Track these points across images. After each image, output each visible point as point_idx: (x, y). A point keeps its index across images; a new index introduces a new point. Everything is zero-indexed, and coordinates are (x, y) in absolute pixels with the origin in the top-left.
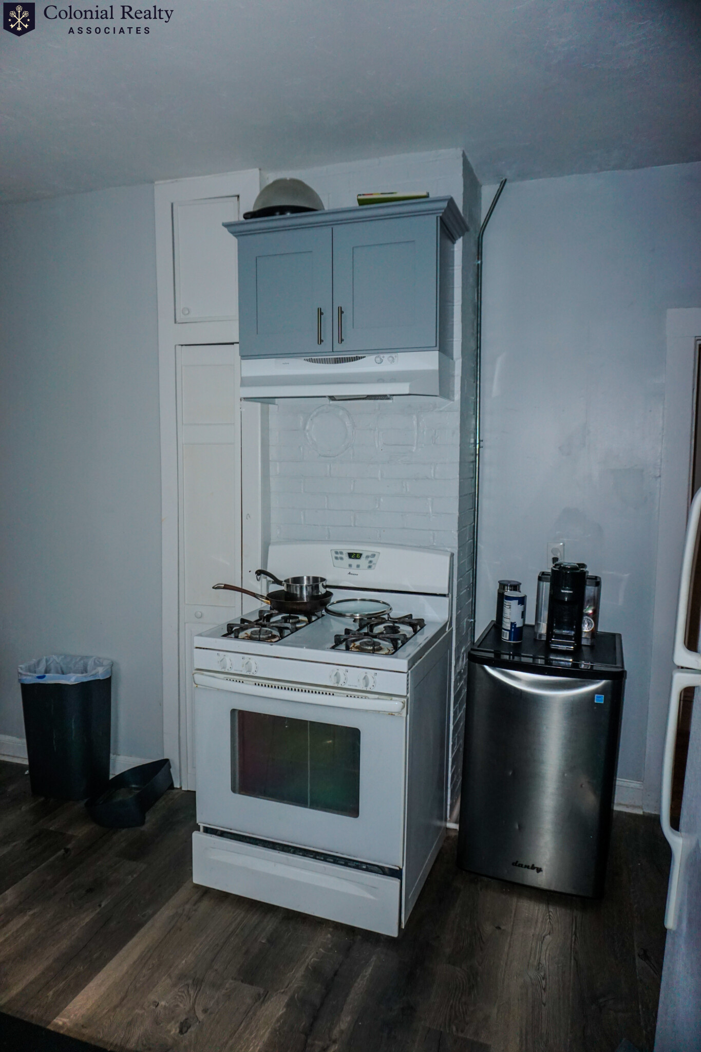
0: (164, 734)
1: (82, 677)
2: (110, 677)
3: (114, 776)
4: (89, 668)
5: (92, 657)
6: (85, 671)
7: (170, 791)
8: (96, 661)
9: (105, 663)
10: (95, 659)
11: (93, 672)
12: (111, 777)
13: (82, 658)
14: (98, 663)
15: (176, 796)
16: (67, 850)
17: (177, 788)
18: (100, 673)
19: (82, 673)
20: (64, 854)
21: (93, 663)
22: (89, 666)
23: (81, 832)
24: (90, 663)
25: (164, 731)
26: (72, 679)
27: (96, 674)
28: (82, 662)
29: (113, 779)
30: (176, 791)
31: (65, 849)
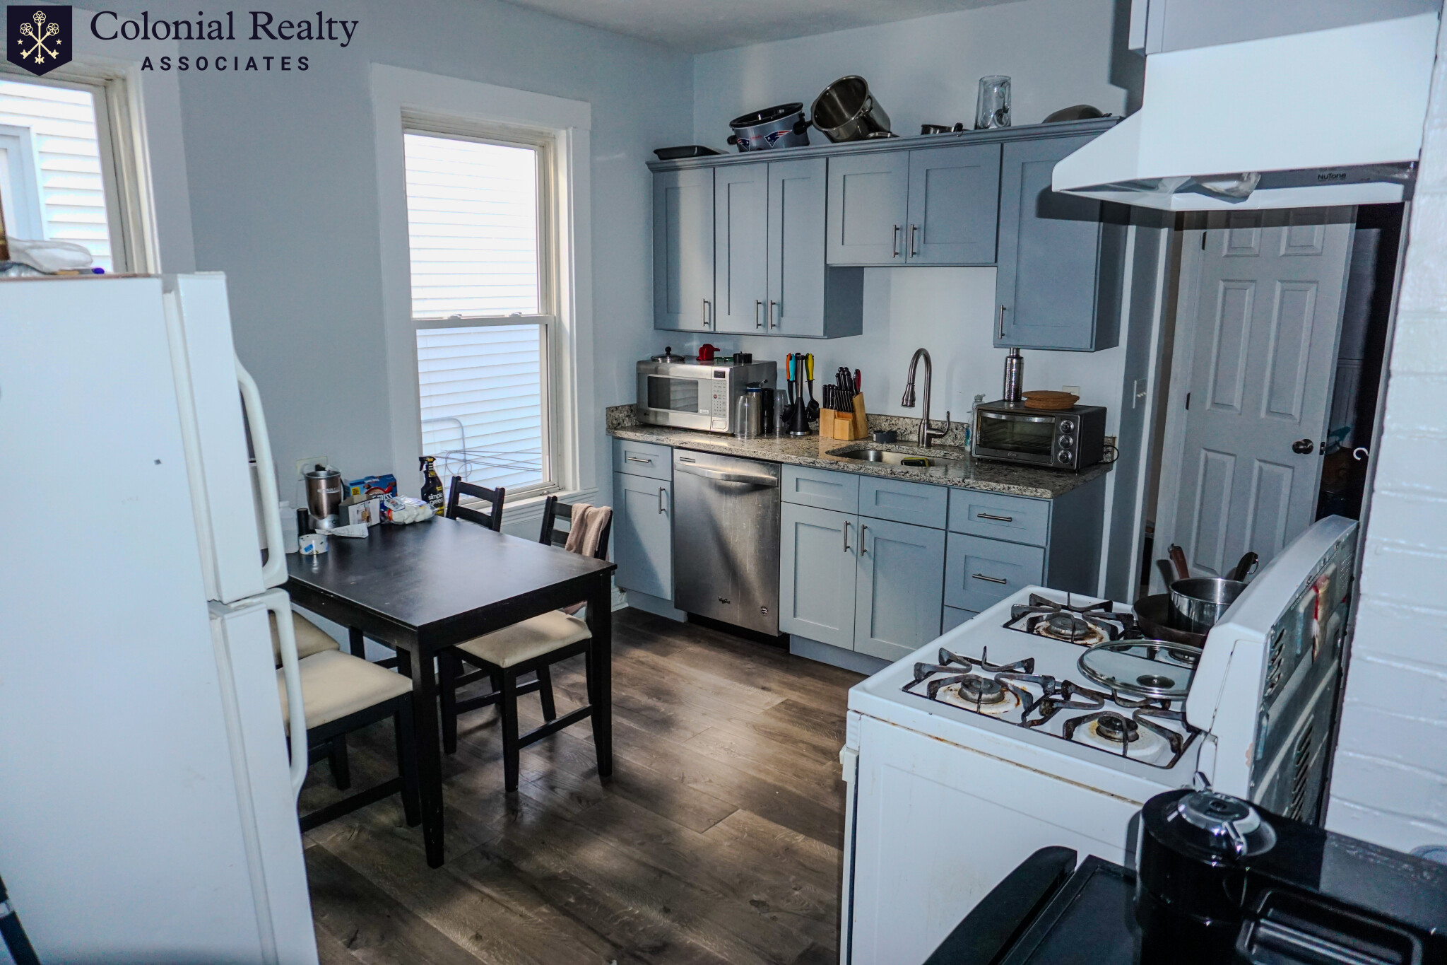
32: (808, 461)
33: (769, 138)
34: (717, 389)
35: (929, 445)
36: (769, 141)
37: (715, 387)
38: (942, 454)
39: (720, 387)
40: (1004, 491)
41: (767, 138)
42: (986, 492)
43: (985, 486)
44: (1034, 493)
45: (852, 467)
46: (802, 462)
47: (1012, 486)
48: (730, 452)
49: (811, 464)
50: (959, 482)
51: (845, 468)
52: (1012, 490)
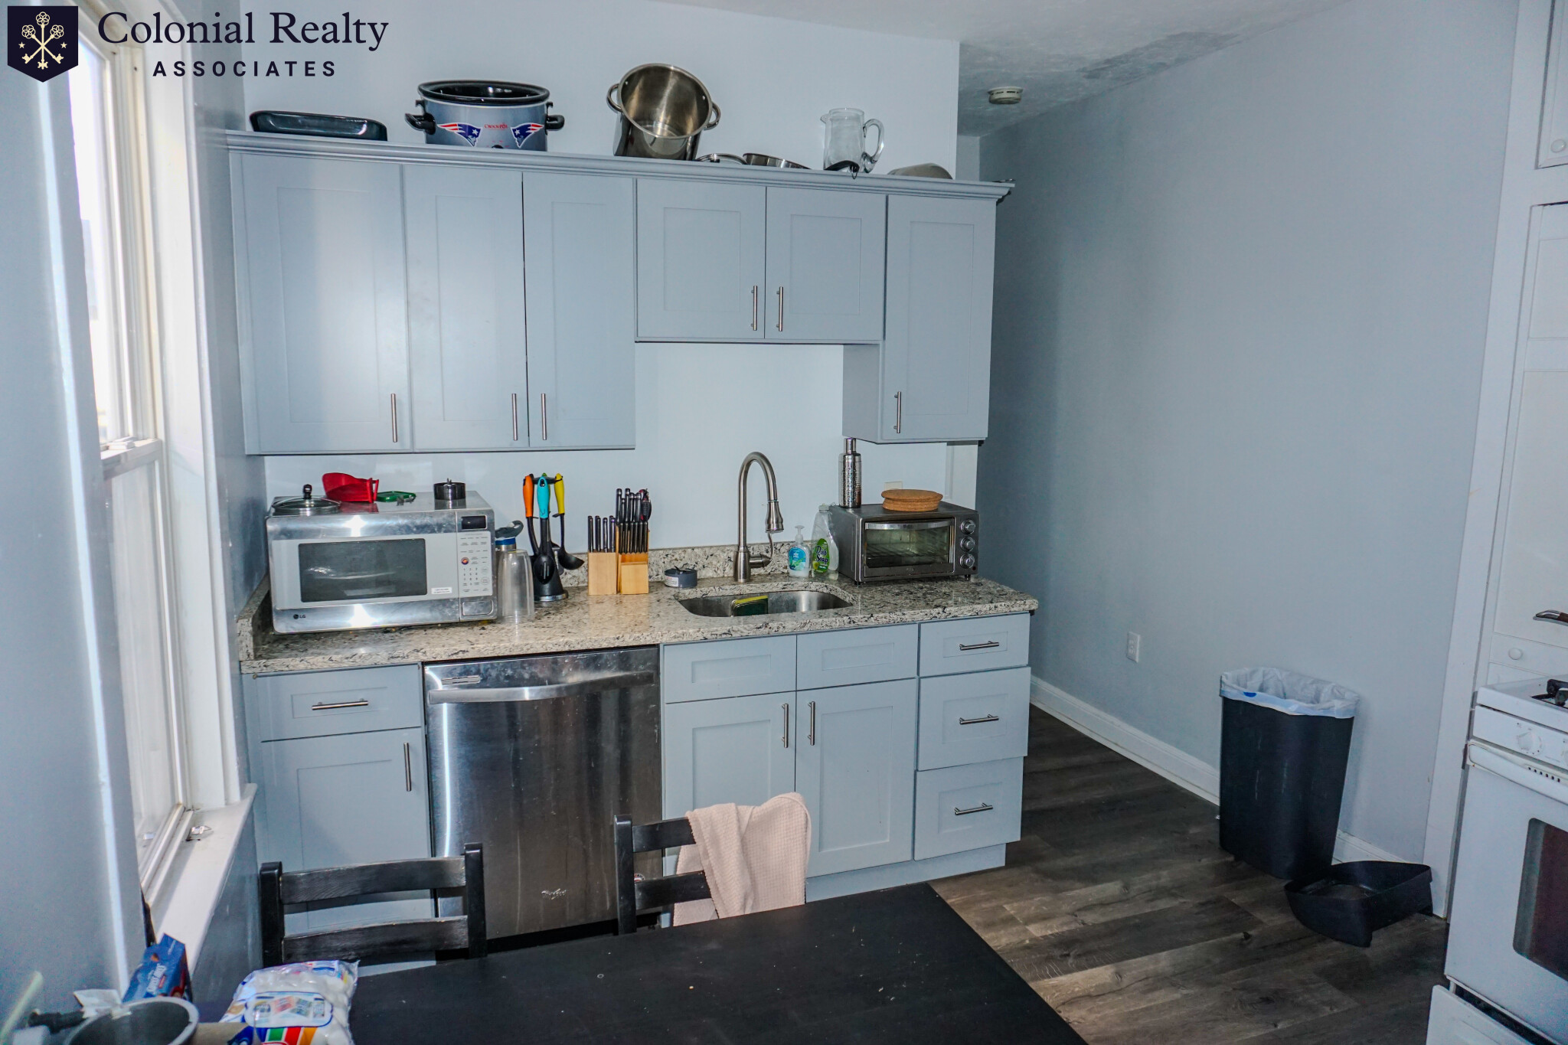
0: (1428, 827)
1: (1308, 707)
2: (1352, 718)
3: (1339, 863)
4: (1322, 699)
5: (1330, 683)
6: (1316, 700)
7: (1423, 916)
8: (1335, 691)
9: (1347, 695)
10: (1334, 686)
11: (1326, 705)
12: (1334, 863)
13: (1316, 681)
14: (1338, 693)
15: (1434, 929)
16: (1247, 936)
17: (1438, 917)
18: (1335, 708)
19: (1312, 703)
20: (1242, 940)
21: (1330, 691)
22: (1323, 695)
23: (1275, 921)
24: (1326, 690)
25: (1429, 823)
26: (1292, 708)
27: (1329, 708)
28: (1314, 686)
29: (1335, 866)
30: (1434, 920)
31: (1245, 933)
32: (719, 633)
33: (517, 132)
34: (465, 548)
35: (748, 578)
36: (516, 136)
37: (465, 544)
38: (781, 586)
39: (473, 544)
40: (991, 612)
41: (514, 130)
42: (971, 618)
43: (969, 611)
44: (1023, 607)
45: (791, 626)
46: (709, 636)
47: (998, 604)
48: (567, 648)
49: (724, 636)
50: (939, 613)
51: (781, 630)
52: (999, 608)
